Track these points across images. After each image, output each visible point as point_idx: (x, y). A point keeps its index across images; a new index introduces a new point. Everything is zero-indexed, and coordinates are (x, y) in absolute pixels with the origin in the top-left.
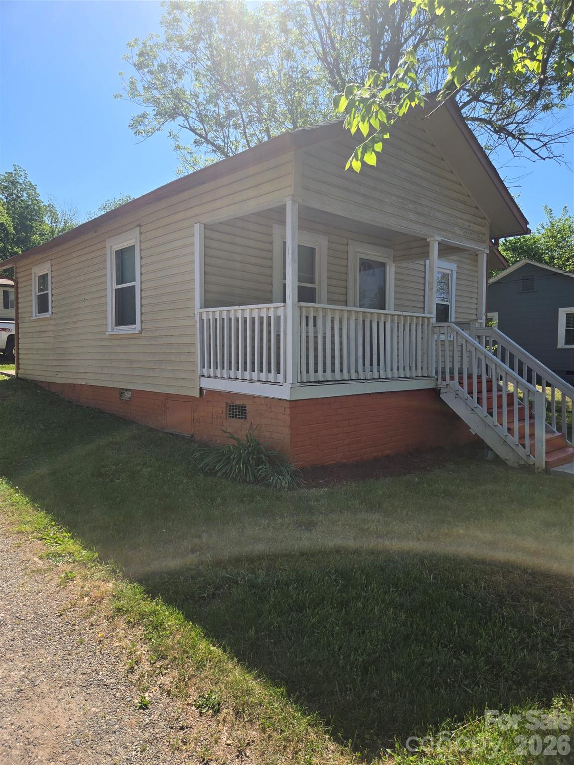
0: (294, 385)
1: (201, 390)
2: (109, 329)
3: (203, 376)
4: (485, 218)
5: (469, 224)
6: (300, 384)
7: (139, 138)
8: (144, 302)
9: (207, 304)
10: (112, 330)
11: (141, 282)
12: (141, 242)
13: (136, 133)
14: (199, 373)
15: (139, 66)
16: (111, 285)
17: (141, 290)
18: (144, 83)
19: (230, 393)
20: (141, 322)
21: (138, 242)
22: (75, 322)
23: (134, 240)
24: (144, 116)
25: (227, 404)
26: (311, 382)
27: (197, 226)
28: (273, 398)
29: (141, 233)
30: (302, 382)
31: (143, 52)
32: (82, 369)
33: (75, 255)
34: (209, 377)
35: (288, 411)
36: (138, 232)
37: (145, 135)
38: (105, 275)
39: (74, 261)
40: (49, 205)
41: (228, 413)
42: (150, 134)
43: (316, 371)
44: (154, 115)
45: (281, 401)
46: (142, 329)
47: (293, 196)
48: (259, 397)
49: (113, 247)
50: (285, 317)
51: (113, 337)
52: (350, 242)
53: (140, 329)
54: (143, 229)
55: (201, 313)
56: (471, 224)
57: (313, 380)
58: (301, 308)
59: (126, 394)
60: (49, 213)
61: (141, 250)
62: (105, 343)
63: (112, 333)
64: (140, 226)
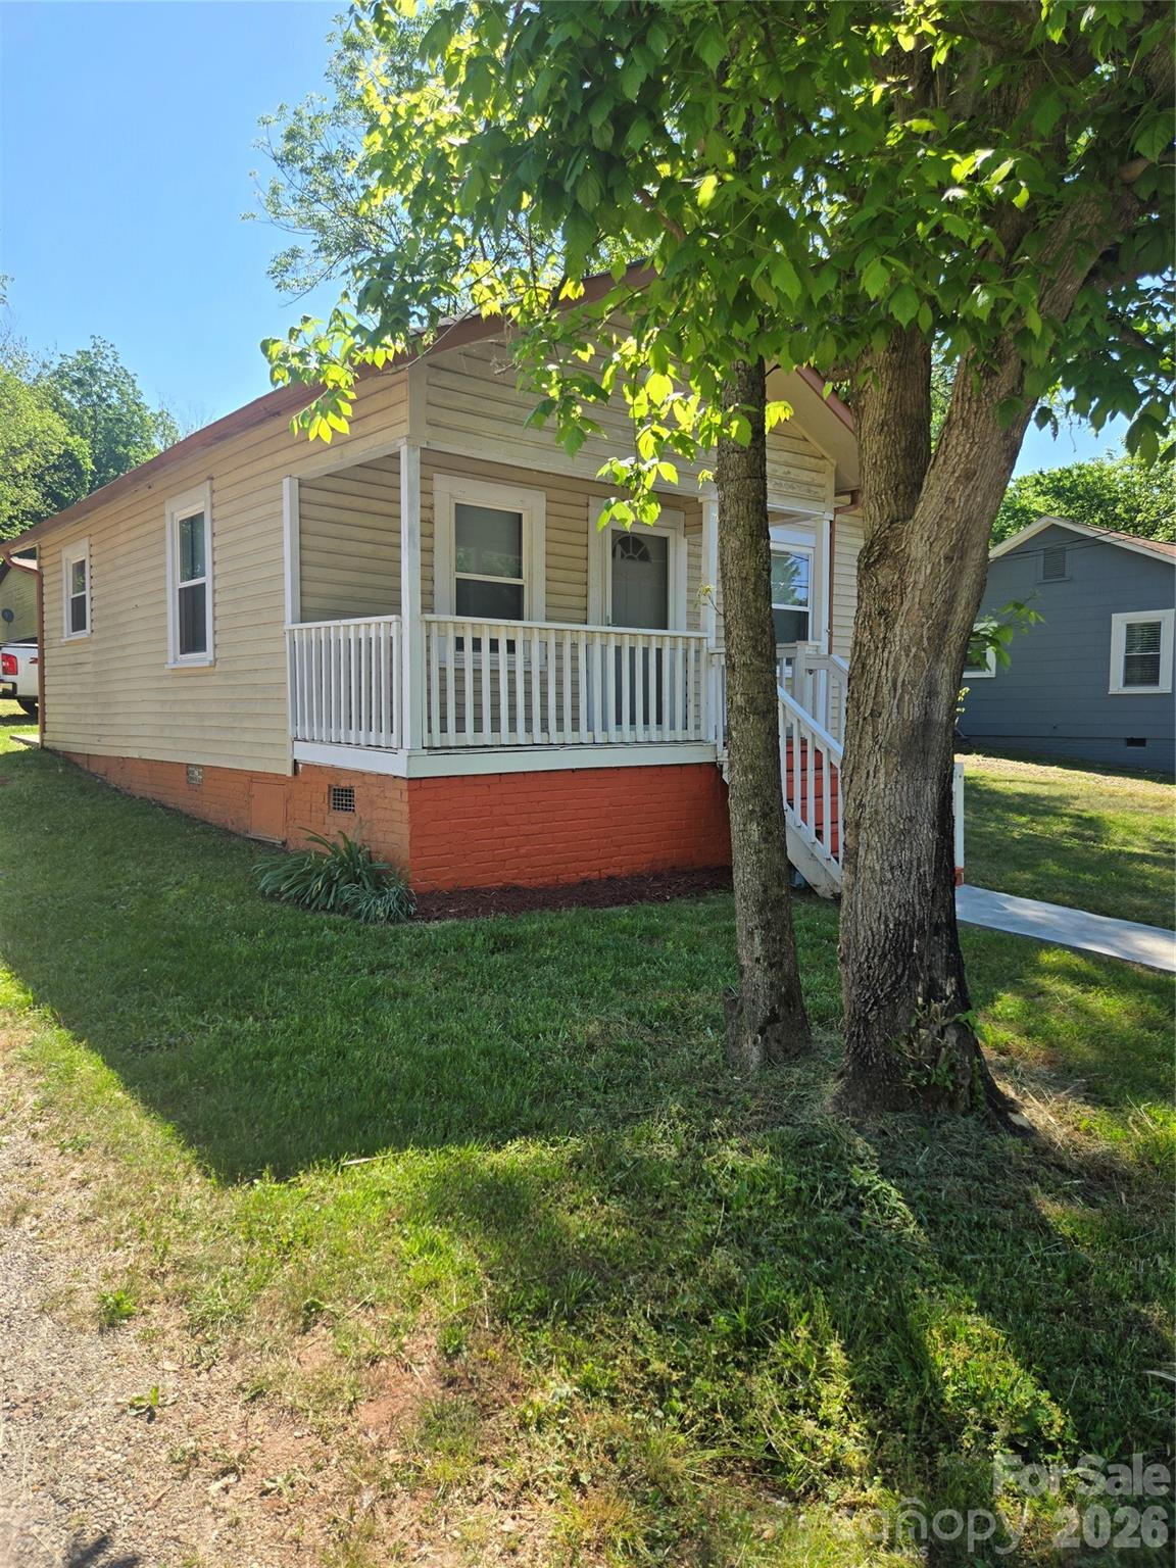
0: (414, 753)
1: (295, 763)
2: (171, 660)
3: (296, 739)
4: (823, 457)
5: (786, 469)
6: (425, 751)
7: (285, 295)
8: (219, 611)
9: (305, 616)
10: (175, 661)
11: (214, 578)
12: (213, 507)
13: (278, 286)
14: (290, 734)
15: (286, 159)
16: (174, 581)
17: (214, 591)
18: (294, 191)
19: (333, 768)
20: (215, 646)
21: (209, 508)
22: (123, 647)
23: (203, 504)
24: (294, 254)
25: (330, 786)
26: (450, 748)
27: (286, 481)
28: (387, 775)
29: (213, 492)
30: (429, 748)
31: (292, 130)
32: (133, 732)
33: (123, 527)
34: (305, 741)
35: (406, 795)
36: (208, 489)
37: (297, 289)
38: (164, 565)
39: (123, 538)
40: (160, 415)
41: (332, 801)
42: (308, 287)
43: (444, 730)
44: (315, 251)
45: (397, 780)
46: (216, 660)
47: (408, 437)
48: (370, 774)
49: (176, 515)
50: (401, 637)
51: (179, 674)
52: (592, 501)
53: (212, 659)
54: (217, 484)
55: (292, 631)
56: (791, 469)
57: (452, 744)
58: (429, 623)
59: (196, 773)
60: (162, 428)
61: (213, 520)
62: (165, 684)
63: (175, 666)
64: (212, 479)
